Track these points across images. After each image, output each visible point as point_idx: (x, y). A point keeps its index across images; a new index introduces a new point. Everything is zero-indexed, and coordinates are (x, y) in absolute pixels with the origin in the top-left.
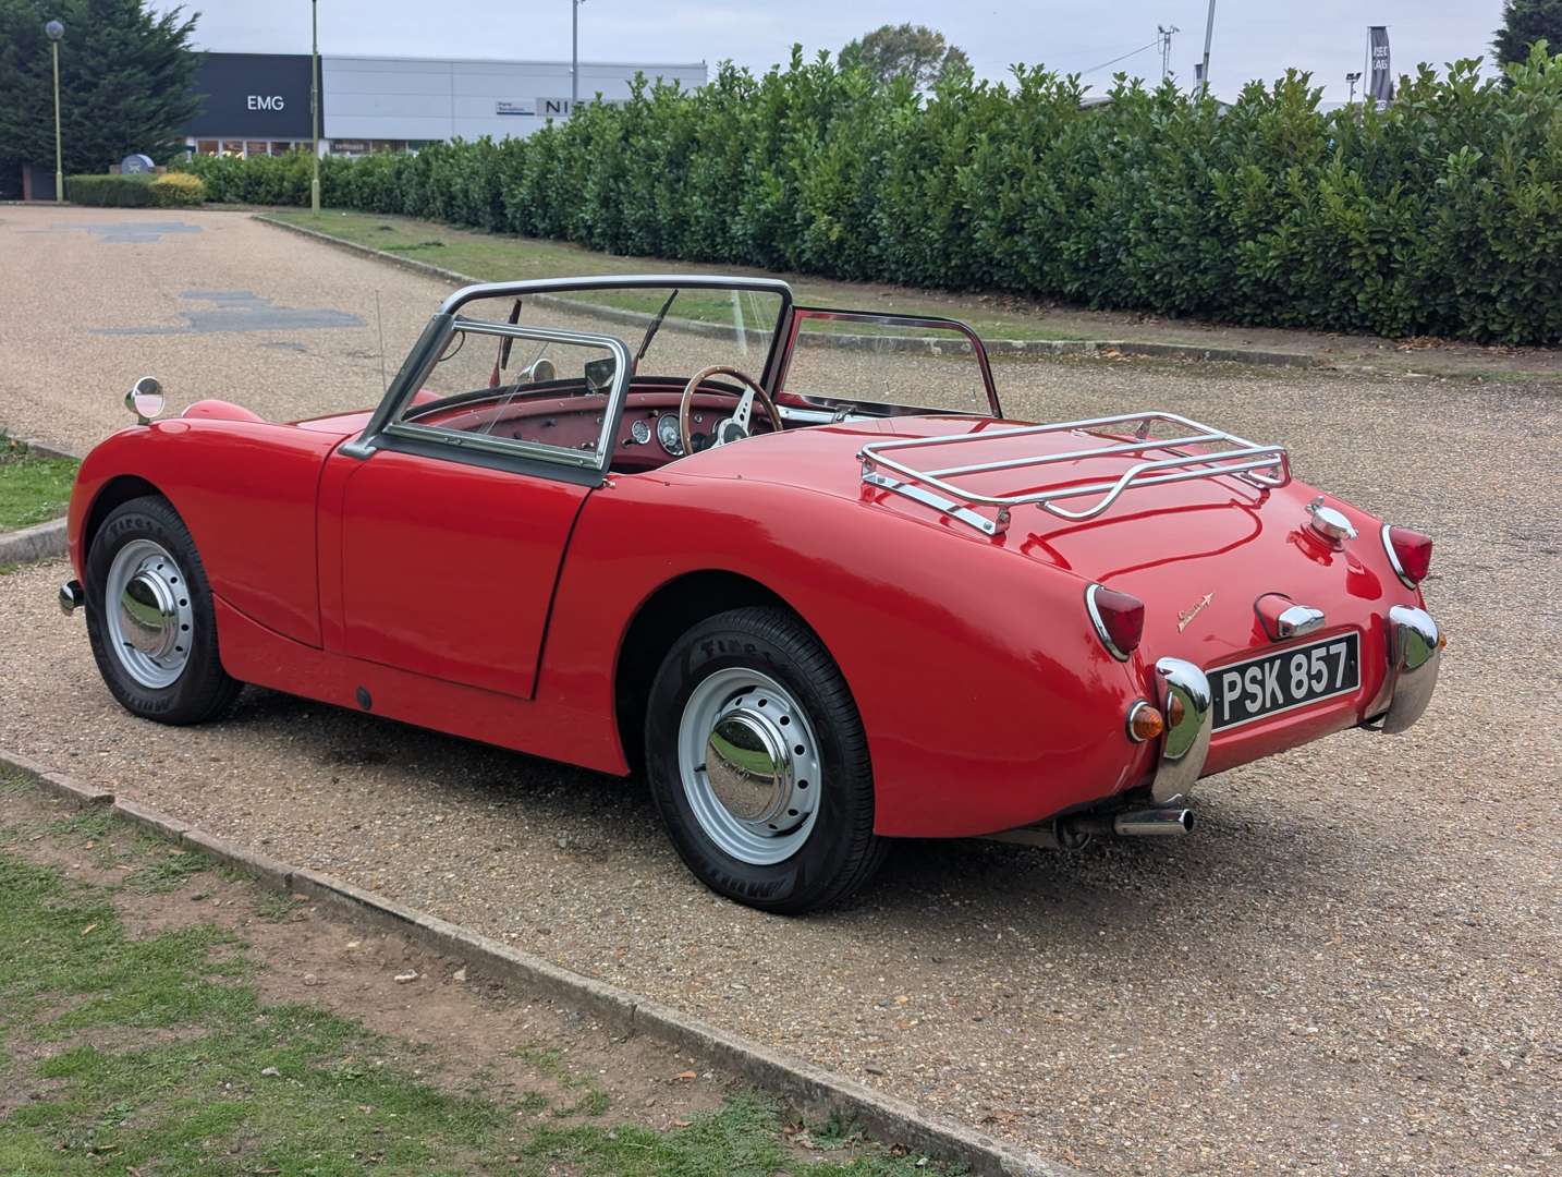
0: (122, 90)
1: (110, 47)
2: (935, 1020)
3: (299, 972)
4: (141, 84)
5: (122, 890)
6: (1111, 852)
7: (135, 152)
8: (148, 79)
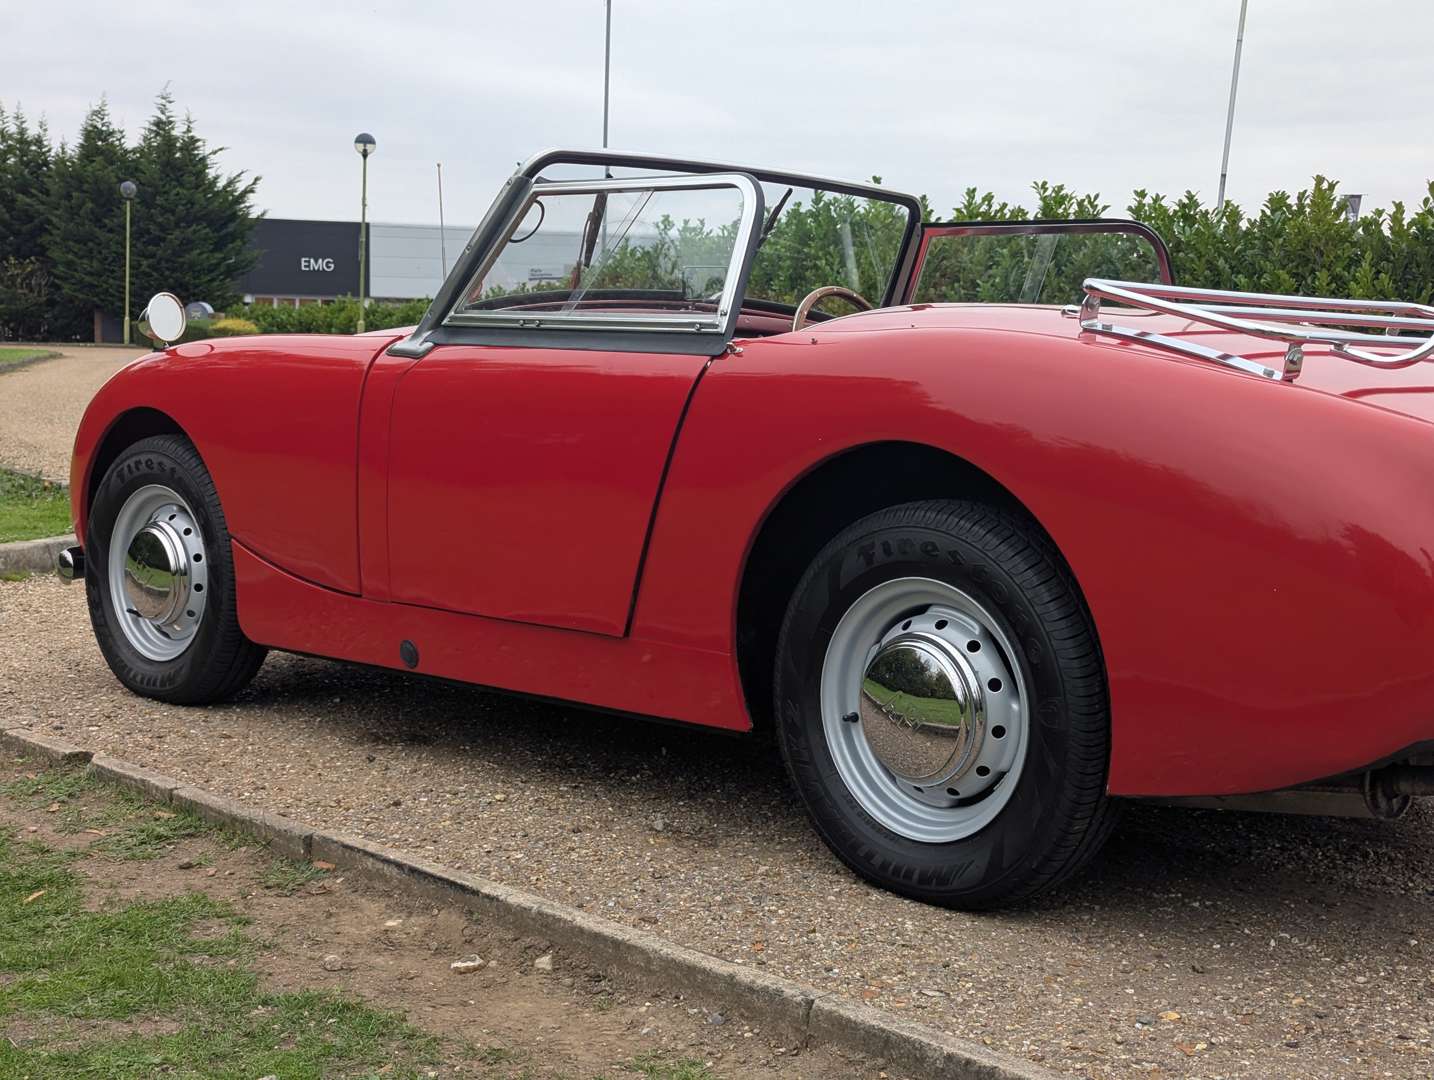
0: (187, 244)
1: (177, 206)
2: (1231, 1045)
3: (318, 954)
4: (205, 240)
5: (87, 856)
6: (1376, 853)
7: (198, 300)
8: (211, 235)
